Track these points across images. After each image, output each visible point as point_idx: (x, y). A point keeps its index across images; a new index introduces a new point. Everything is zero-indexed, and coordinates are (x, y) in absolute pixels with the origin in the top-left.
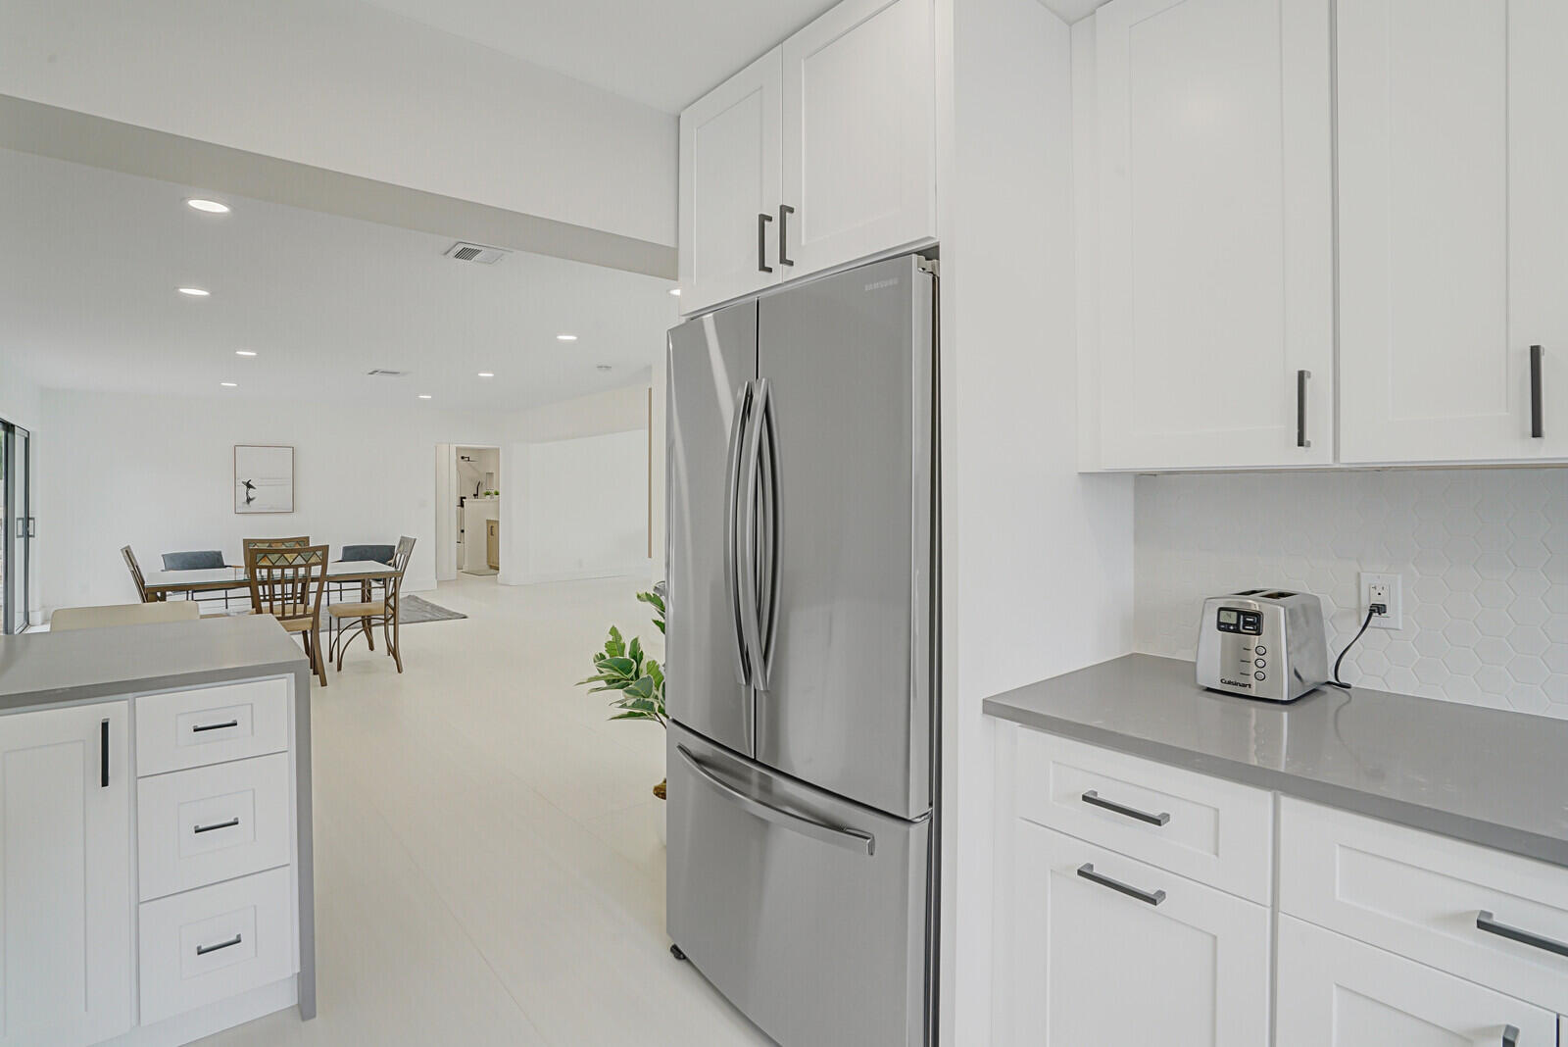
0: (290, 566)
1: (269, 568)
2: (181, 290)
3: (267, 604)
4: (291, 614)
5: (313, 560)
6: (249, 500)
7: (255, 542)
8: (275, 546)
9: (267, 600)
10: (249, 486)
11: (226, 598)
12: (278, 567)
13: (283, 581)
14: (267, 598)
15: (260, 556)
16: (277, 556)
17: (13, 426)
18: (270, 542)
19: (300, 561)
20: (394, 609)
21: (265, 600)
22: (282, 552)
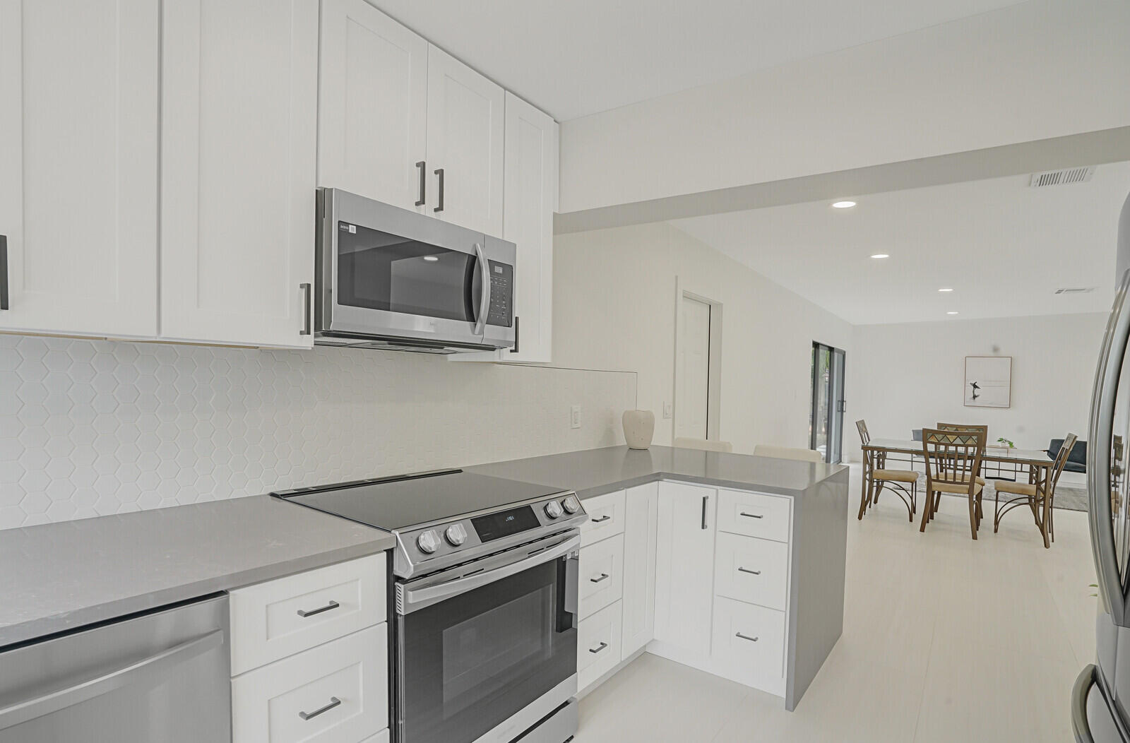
0: (952, 445)
1: (947, 446)
2: (873, 257)
3: (952, 471)
4: (952, 480)
5: (969, 442)
6: (975, 397)
7: (946, 426)
8: (960, 431)
9: (952, 469)
10: (975, 386)
11: (912, 461)
12: (943, 444)
13: (961, 456)
14: (952, 467)
15: (929, 434)
16: (941, 436)
17: (833, 348)
18: (957, 427)
19: (958, 441)
20: (1044, 493)
21: (950, 468)
22: (945, 434)
